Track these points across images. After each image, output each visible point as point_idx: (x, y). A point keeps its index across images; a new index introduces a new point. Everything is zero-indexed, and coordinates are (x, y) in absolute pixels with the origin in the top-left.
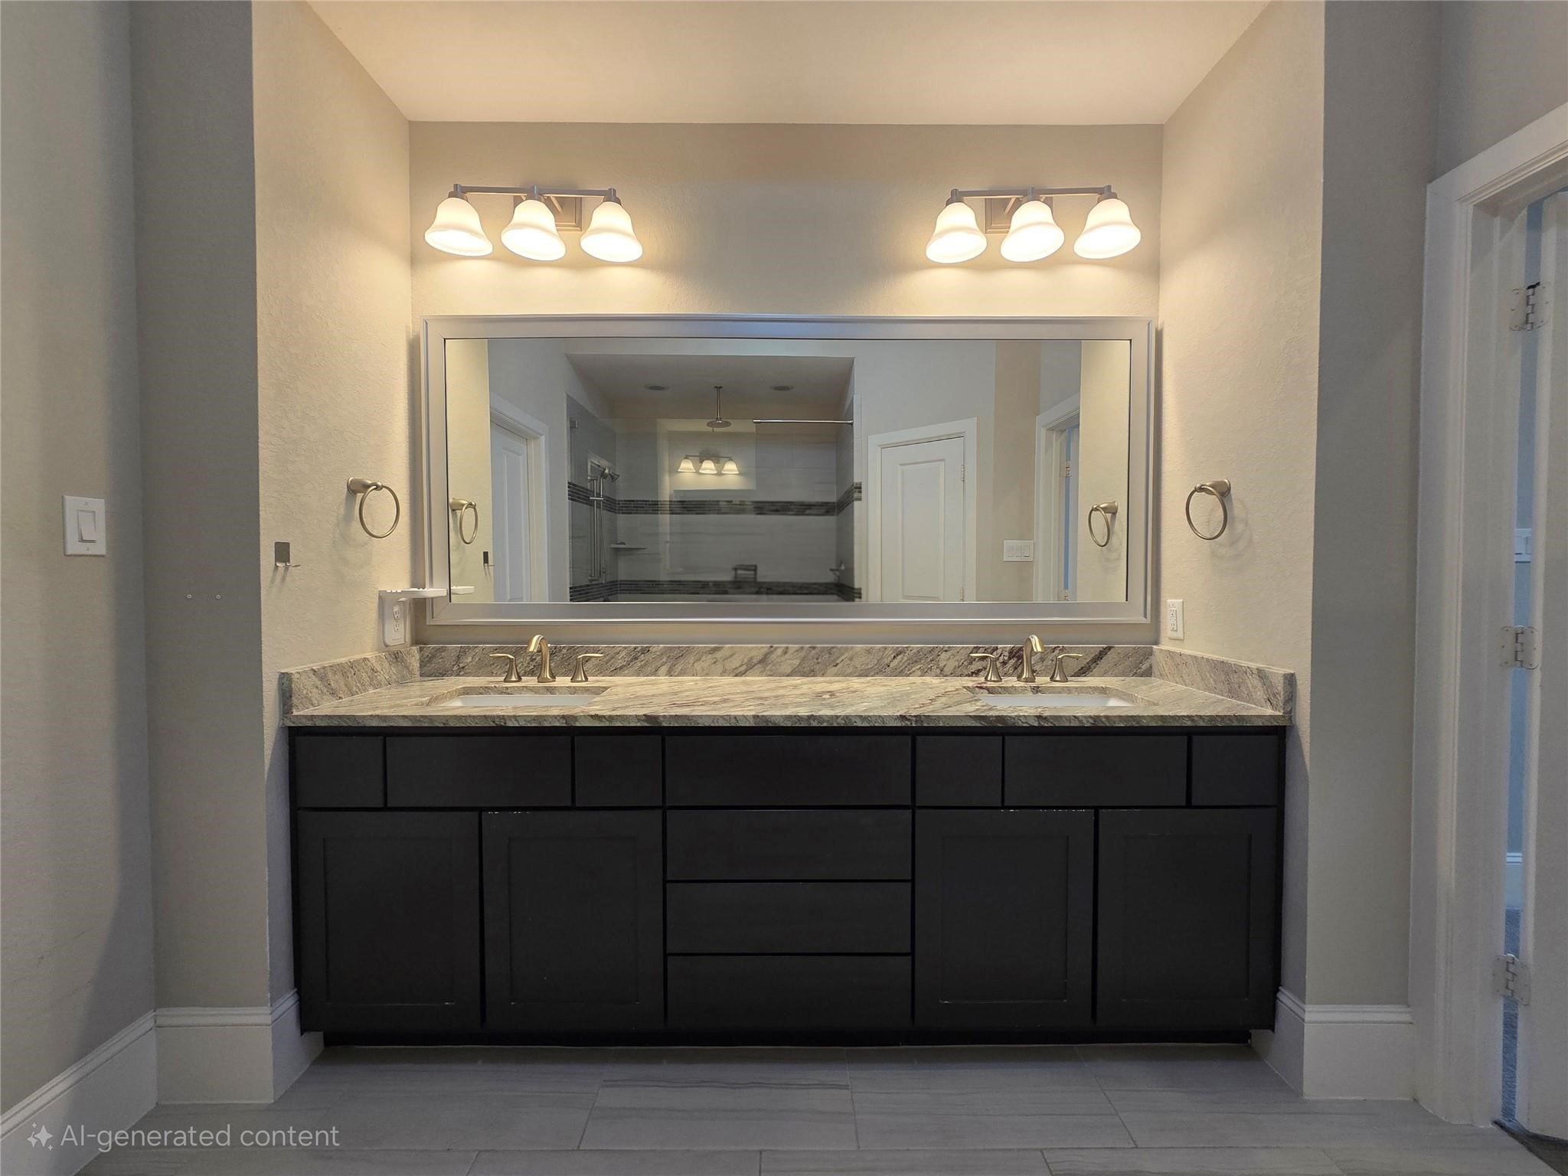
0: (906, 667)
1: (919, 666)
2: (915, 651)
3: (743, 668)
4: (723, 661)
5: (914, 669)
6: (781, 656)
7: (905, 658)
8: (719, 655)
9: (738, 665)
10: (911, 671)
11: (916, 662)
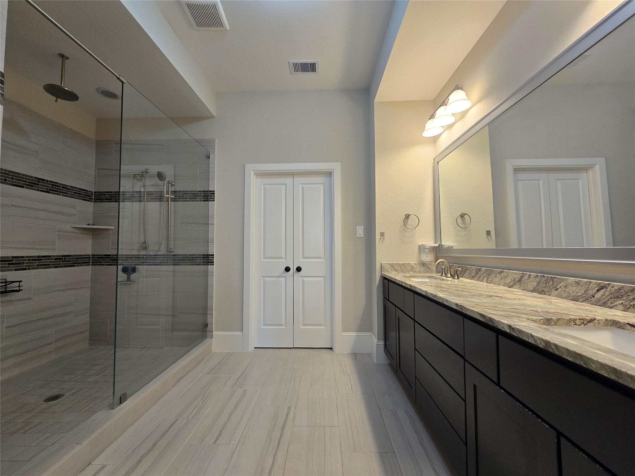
0: (609, 300)
1: (620, 302)
2: (616, 288)
3: (512, 284)
4: (504, 278)
5: (616, 303)
6: (528, 279)
7: (607, 293)
8: (503, 275)
9: (510, 282)
10: (613, 305)
11: (618, 297)
